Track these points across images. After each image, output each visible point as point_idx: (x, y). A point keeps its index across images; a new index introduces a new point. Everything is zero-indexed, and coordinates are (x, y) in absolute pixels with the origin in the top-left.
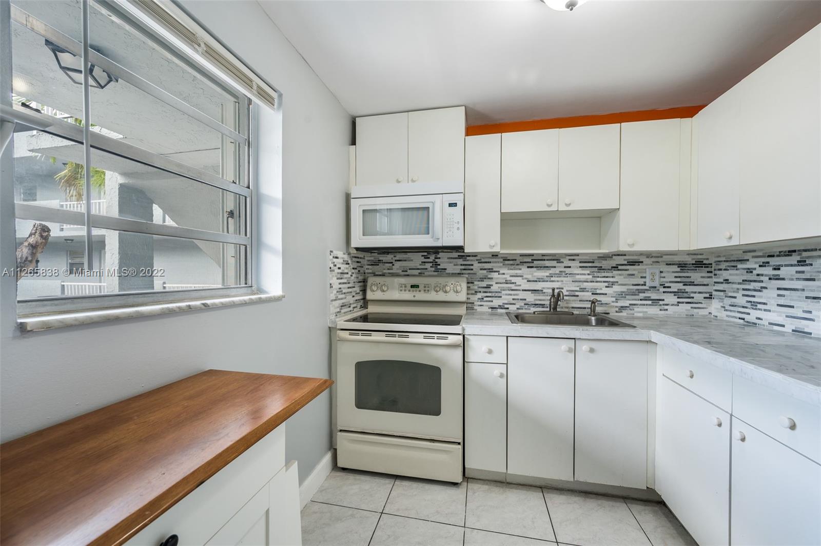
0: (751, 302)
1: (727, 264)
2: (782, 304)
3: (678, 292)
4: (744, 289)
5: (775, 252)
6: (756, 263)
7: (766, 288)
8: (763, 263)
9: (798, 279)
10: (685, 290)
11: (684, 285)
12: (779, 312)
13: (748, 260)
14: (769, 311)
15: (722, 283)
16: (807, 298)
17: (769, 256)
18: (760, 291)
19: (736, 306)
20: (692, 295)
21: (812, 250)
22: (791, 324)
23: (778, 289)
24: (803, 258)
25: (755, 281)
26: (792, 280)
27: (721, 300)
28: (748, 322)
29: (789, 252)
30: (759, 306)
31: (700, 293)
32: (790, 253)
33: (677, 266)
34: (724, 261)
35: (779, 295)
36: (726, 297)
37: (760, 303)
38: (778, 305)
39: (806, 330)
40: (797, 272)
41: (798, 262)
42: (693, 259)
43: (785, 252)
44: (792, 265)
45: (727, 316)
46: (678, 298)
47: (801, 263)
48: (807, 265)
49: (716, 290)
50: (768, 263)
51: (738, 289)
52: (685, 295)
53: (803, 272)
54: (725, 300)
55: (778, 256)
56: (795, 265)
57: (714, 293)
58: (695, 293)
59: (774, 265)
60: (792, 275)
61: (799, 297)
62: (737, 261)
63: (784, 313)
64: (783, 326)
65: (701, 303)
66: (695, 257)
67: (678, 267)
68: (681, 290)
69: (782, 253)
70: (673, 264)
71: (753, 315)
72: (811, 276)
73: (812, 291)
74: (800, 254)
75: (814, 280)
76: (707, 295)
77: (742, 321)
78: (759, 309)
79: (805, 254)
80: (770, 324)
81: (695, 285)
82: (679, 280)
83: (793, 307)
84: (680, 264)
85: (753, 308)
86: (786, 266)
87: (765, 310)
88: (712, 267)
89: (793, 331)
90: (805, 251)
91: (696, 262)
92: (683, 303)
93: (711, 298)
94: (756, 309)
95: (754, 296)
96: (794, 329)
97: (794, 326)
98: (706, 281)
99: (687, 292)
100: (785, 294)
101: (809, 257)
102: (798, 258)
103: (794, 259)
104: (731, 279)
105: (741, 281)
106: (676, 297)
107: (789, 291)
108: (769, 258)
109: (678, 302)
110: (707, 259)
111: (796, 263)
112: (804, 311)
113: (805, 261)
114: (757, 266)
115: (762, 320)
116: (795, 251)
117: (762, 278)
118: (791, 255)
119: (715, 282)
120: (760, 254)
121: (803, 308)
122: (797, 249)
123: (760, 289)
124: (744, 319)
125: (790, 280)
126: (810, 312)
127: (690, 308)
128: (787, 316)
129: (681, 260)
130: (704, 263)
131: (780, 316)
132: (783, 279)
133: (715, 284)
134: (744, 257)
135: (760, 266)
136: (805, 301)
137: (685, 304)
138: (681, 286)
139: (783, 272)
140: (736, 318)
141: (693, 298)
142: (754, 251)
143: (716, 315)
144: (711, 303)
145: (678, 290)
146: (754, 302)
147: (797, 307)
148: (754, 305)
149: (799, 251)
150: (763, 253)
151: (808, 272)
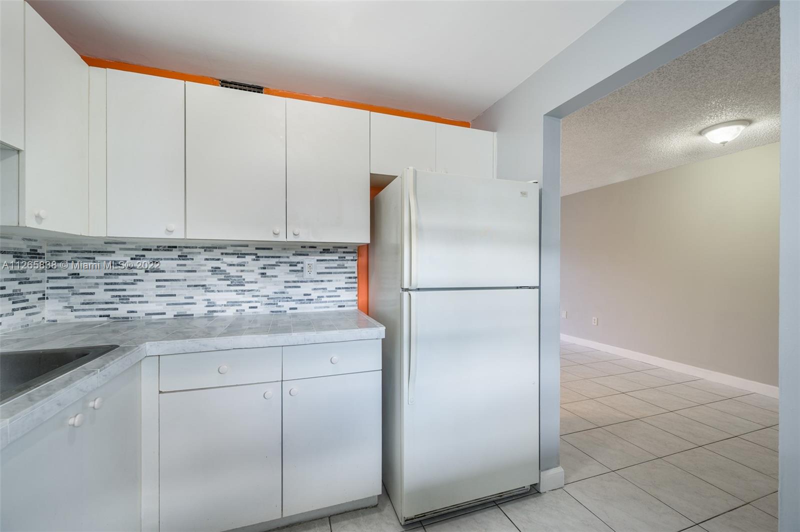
0: (119, 296)
1: (75, 255)
2: (163, 294)
3: (13, 295)
4: (106, 284)
5: (153, 246)
6: (126, 255)
7: (140, 280)
8: (136, 256)
9: (179, 271)
10: (20, 290)
11: (20, 283)
12: (156, 302)
13: (114, 252)
14: (147, 302)
15: (65, 278)
16: (188, 286)
17: (144, 250)
18: (132, 284)
19: (93, 303)
20: (27, 297)
21: (193, 248)
22: (173, 310)
23: (157, 281)
24: (184, 253)
25: (124, 274)
26: (173, 272)
27: (62, 298)
28: (115, 318)
29: (169, 247)
30: (131, 299)
31: (35, 293)
32: (171, 248)
33: (12, 255)
34: (69, 251)
35: (157, 287)
36: (73, 294)
37: (133, 296)
38: (157, 295)
39: (188, 313)
40: (178, 265)
41: (179, 256)
42: (28, 246)
43: (165, 247)
44: (172, 259)
45: (76, 317)
46: (13, 303)
47: (182, 257)
48: (188, 259)
49: (52, 288)
50: (144, 256)
51: (97, 284)
52: (21, 298)
53: (185, 265)
54: (71, 299)
55: (155, 250)
56: (176, 259)
57: (48, 292)
58: (30, 293)
59: (151, 259)
60: (172, 268)
61: (181, 286)
62: (94, 252)
63: (165, 301)
64: (164, 314)
65: (35, 306)
66: (30, 243)
67: (14, 257)
68: (16, 290)
69: (160, 248)
70: (8, 253)
71: (123, 310)
72: (192, 268)
73: (193, 280)
74: (181, 250)
75: (195, 271)
76: (41, 295)
77: (105, 319)
78: (132, 302)
79: (185, 250)
80: (146, 314)
81: (30, 283)
82: (14, 276)
83: (175, 295)
84: (15, 253)
85: (122, 303)
86: (165, 259)
87: (140, 302)
88: (44, 258)
89: (175, 316)
90: (186, 247)
91: (31, 250)
92: (18, 309)
93: (44, 298)
94: (127, 303)
95: (125, 290)
96: (176, 314)
97: (176, 312)
98: (40, 276)
99: (22, 294)
100: (166, 284)
101: (189, 253)
102: (180, 253)
103: (175, 253)
104: (82, 273)
105: (103, 275)
106: (11, 302)
107: (170, 282)
108: (143, 252)
109: (14, 310)
110: (41, 247)
111: (177, 257)
112: (185, 298)
113: (186, 256)
114: (128, 259)
115: (137, 312)
116: (175, 247)
117: (135, 271)
118: (171, 251)
119: (49, 278)
120: (134, 247)
121: (186, 295)
122: (177, 245)
123: (133, 282)
124: (108, 316)
125: (171, 272)
126: (192, 298)
127: (25, 316)
128: (167, 305)
129: (18, 247)
130: (38, 252)
131: (161, 305)
132: (163, 271)
133: (50, 280)
134: (106, 249)
135: (132, 259)
136: (187, 290)
137: (20, 311)
138: (15, 285)
139: (163, 265)
140: (95, 316)
141: (27, 300)
142: (124, 243)
143: (52, 318)
144: (44, 305)
145: (14, 291)
146: (124, 296)
147: (179, 295)
148: (125, 299)
149: (180, 247)
150: (136, 247)
151: (190, 265)
